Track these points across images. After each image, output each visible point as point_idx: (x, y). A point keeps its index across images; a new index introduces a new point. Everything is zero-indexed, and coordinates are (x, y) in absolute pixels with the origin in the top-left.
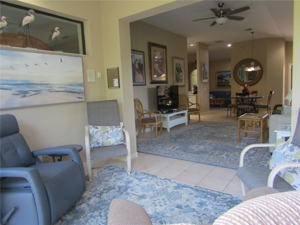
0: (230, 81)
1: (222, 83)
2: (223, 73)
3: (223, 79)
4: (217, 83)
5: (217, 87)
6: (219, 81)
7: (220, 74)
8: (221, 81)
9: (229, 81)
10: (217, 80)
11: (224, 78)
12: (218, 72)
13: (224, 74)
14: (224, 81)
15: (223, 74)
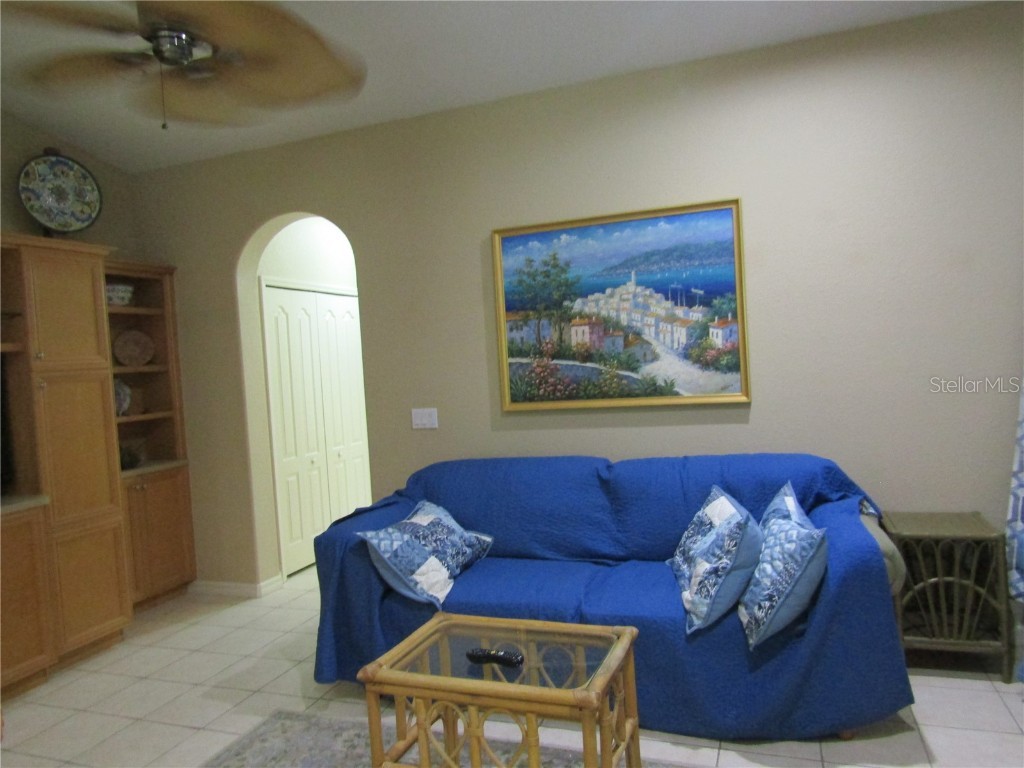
0: (649, 334)
1: (561, 352)
2: (565, 246)
3: (567, 318)
4: (507, 360)
5: (508, 405)
6: (526, 335)
7: (538, 252)
8: (551, 335)
9: (638, 334)
10: (504, 326)
11: (577, 305)
12: (513, 238)
13: (579, 254)
14: (579, 335)
15: (563, 256)
